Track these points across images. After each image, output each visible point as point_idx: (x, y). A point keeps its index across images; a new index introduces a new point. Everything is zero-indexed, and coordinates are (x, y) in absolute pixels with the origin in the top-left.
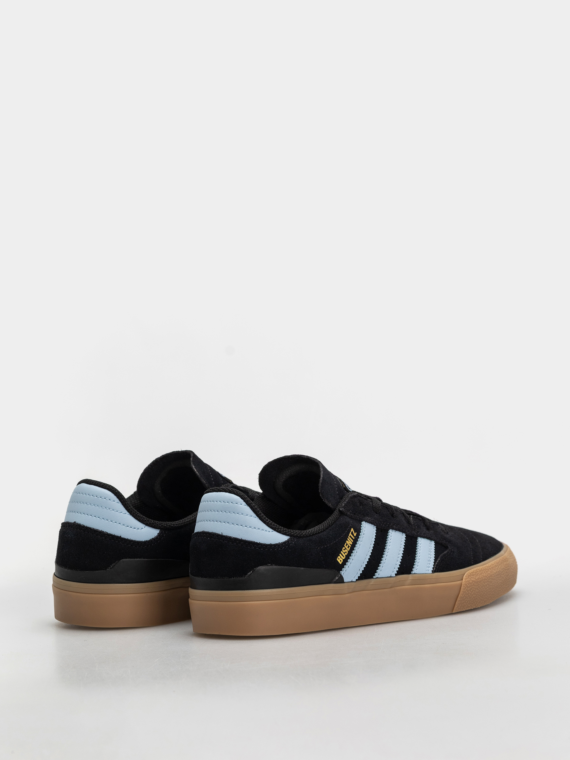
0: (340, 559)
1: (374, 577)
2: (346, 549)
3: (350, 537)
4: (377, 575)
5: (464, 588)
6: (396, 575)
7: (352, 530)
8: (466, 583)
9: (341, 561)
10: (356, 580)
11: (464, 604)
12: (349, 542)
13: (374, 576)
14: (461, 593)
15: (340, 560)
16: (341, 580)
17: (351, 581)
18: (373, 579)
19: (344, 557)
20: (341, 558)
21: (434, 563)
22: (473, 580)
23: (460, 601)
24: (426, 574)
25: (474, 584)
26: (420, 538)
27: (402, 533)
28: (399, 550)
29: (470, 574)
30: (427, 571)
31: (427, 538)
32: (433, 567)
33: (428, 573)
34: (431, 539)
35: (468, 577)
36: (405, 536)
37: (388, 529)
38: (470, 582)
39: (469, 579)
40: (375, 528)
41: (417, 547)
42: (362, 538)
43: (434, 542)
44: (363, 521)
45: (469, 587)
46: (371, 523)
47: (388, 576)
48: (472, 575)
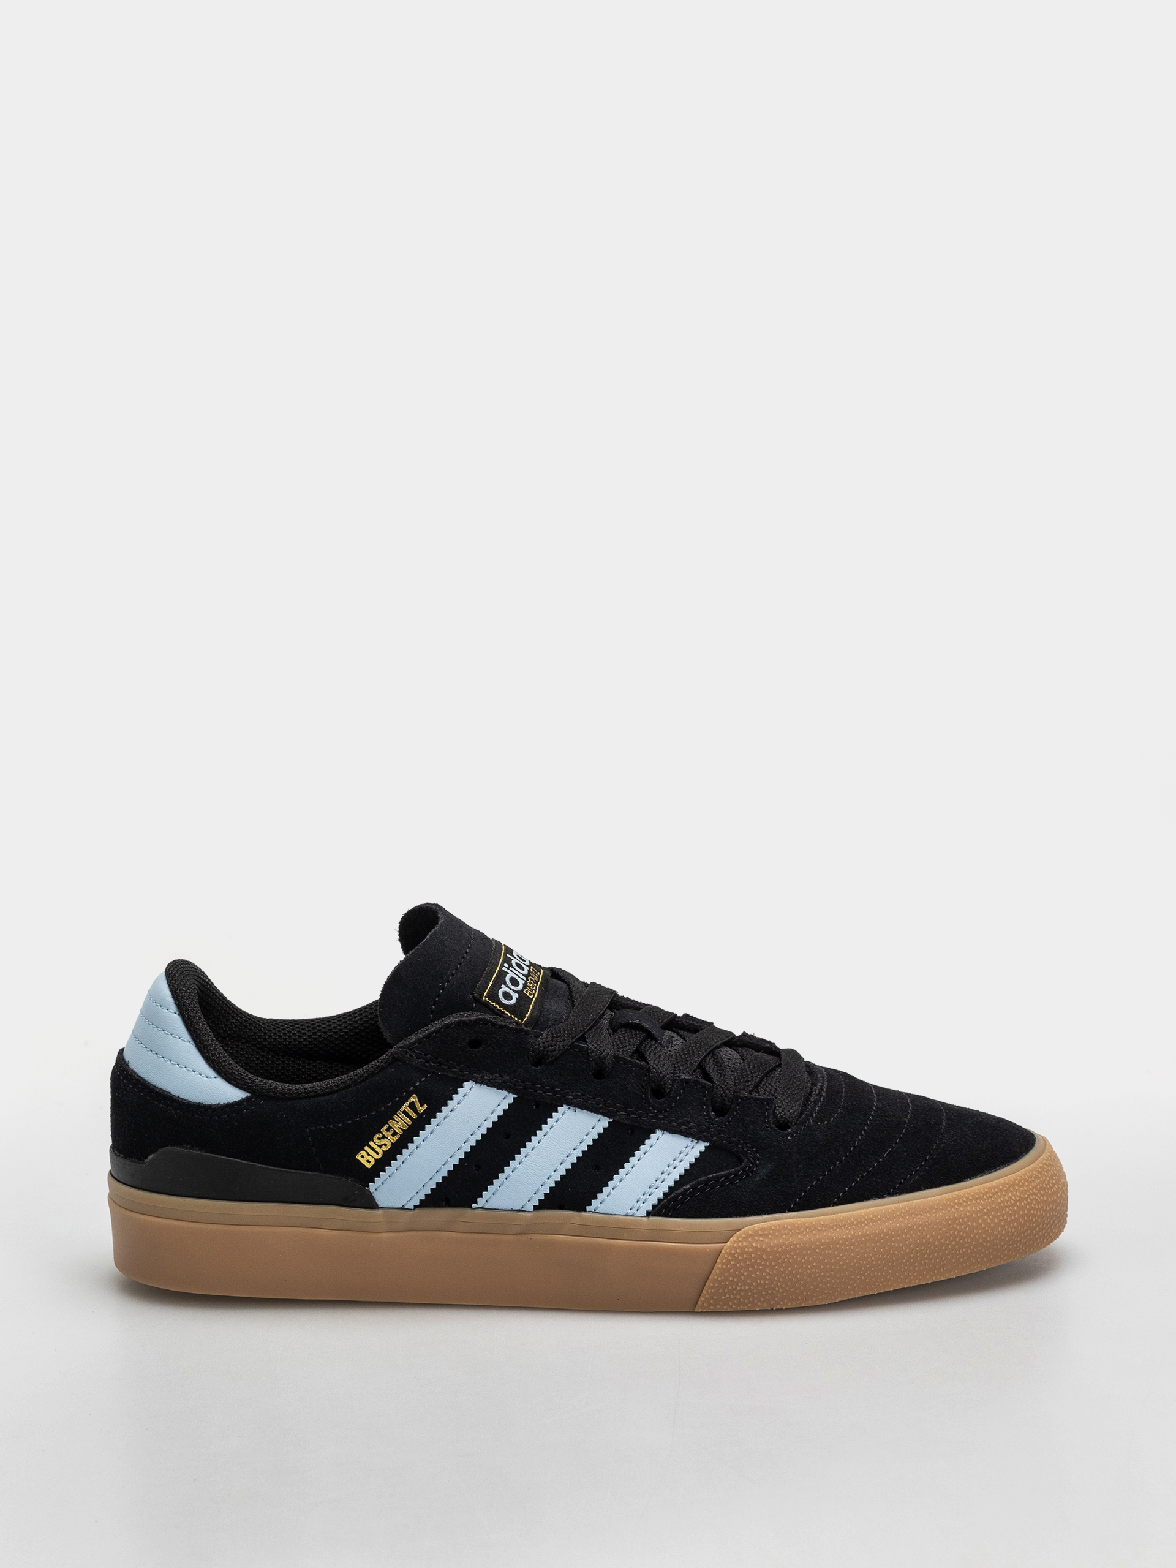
0: (367, 1158)
1: (474, 1206)
2: (384, 1137)
3: (405, 1112)
4: (481, 1202)
5: (724, 1261)
6: (536, 1208)
7: (413, 1099)
8: (733, 1252)
9: (369, 1161)
10: (416, 1207)
11: (727, 1296)
12: (400, 1123)
13: (476, 1203)
14: (716, 1271)
15: (365, 1159)
16: (370, 1203)
17: (401, 1206)
18: (469, 1210)
19: (377, 1153)
20: (369, 1155)
21: (664, 1194)
22: (756, 1247)
23: (712, 1288)
24: (625, 1217)
25: (760, 1257)
26: (659, 1133)
27: (600, 1116)
28: (568, 1154)
29: (756, 1232)
30: (634, 1211)
31: (686, 1134)
32: (656, 1202)
33: (633, 1216)
34: (698, 1138)
35: (745, 1239)
36: (607, 1125)
37: (559, 1104)
38: (746, 1250)
39: (744, 1244)
40: (511, 1098)
41: (636, 1153)
42: (442, 1118)
43: (708, 1144)
44: (468, 1081)
45: (740, 1262)
46: (499, 1087)
47: (514, 1209)
48: (761, 1235)
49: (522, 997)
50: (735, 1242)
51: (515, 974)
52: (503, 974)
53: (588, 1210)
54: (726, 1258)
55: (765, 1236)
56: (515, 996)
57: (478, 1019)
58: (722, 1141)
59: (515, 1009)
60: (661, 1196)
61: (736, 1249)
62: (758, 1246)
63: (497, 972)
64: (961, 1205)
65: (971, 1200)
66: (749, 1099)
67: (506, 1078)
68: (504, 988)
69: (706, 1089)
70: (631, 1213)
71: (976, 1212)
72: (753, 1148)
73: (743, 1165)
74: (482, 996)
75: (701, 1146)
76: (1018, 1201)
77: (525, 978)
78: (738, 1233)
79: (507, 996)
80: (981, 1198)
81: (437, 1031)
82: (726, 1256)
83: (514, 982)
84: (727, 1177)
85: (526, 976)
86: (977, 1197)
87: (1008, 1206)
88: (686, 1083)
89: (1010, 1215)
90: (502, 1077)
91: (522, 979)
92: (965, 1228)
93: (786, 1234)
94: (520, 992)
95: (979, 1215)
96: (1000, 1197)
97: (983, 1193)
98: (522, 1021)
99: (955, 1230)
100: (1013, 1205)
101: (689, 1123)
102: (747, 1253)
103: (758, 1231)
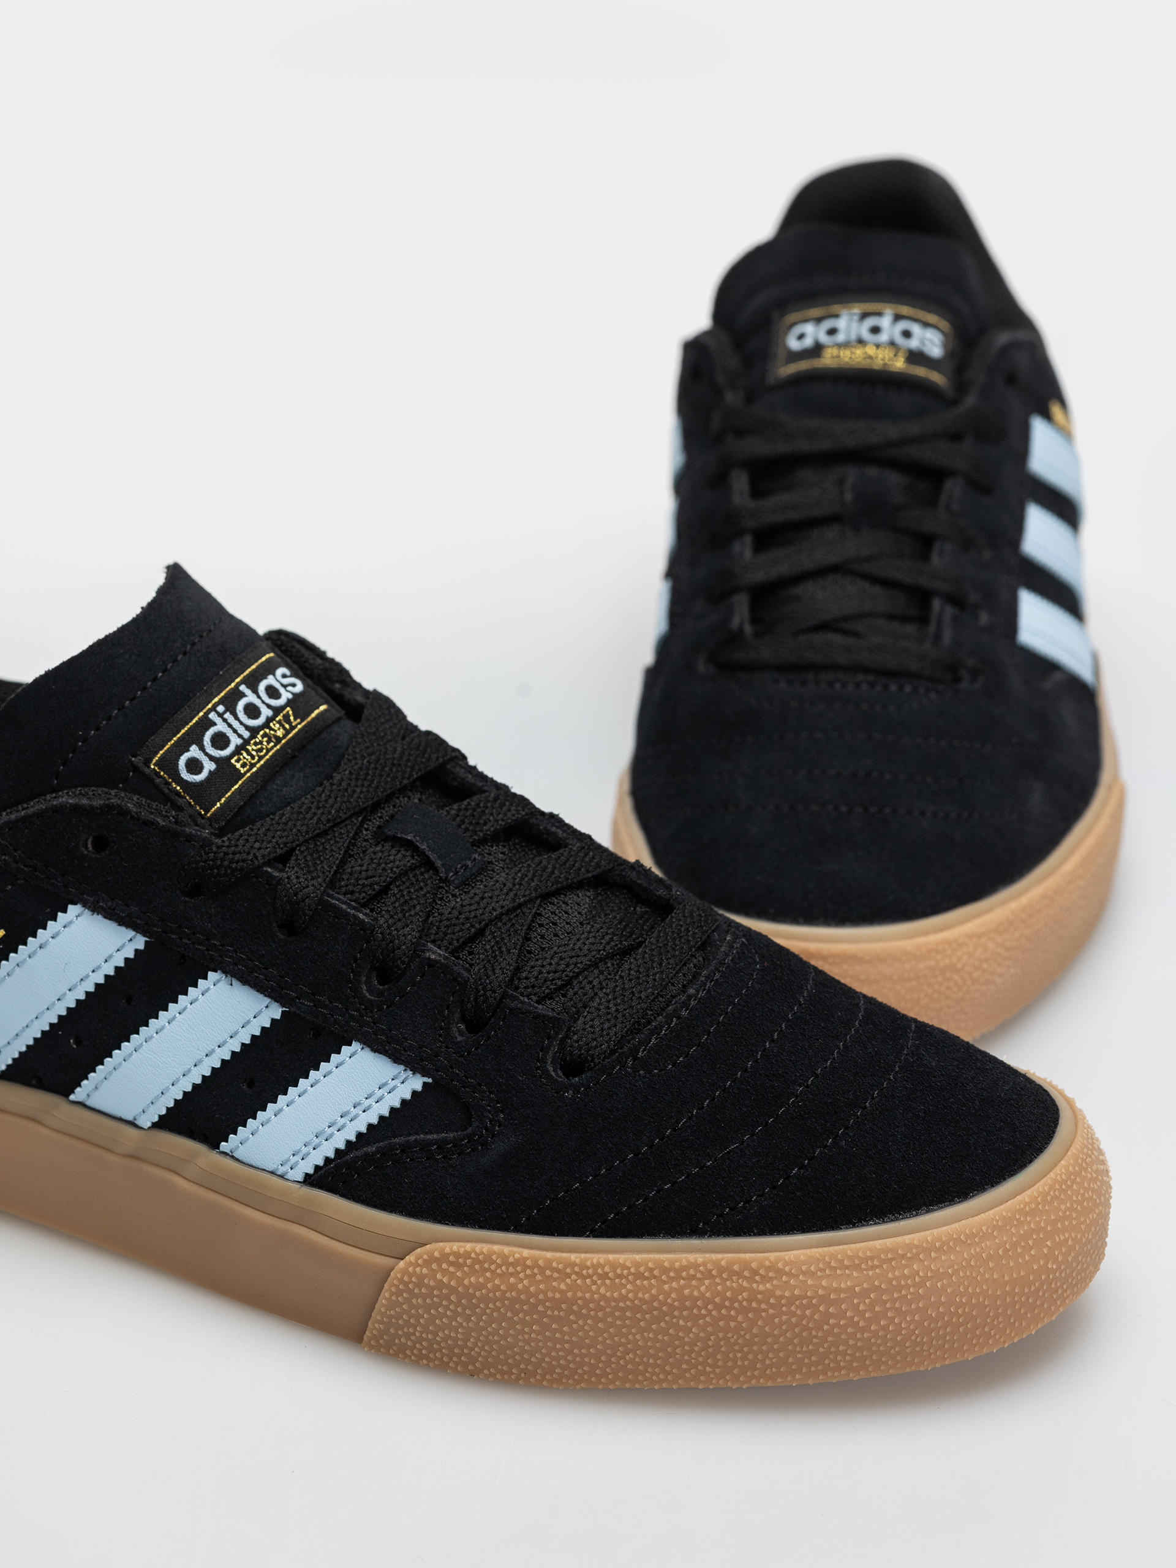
1: (69, 1097)
4: (79, 1093)
5: (395, 1288)
6: (153, 1125)
8: (406, 1279)
13: (73, 1093)
14: (384, 1299)
18: (62, 1102)
21: (337, 1151)
22: (441, 1281)
23: (381, 1322)
24: (269, 1176)
25: (447, 1297)
26: (356, 1046)
27: (267, 1000)
28: (207, 1052)
29: (444, 1257)
30: (287, 1168)
31: (396, 1059)
32: (321, 1163)
33: (282, 1177)
34: (414, 1066)
35: (427, 1263)
36: (278, 1016)
37: (212, 966)
38: (426, 1281)
39: (425, 1271)
40: (140, 942)
41: (312, 1073)
42: (26, 956)
43: (430, 1080)
44: (75, 903)
45: (417, 1296)
46: (122, 921)
47: (123, 1117)
48: (451, 1264)
49: (225, 771)
50: (411, 1264)
51: (230, 726)
52: (207, 723)
53: (221, 1149)
54: (395, 1285)
55: (458, 1266)
56: (209, 766)
57: (107, 806)
58: (452, 1081)
59: (203, 793)
60: (331, 1154)
61: (410, 1276)
62: (444, 1280)
63: (194, 721)
64: (813, 1274)
65: (835, 1269)
66: (523, 1013)
67: (134, 908)
68: (194, 752)
69: (458, 983)
70: (281, 1170)
71: (838, 1290)
72: (498, 1103)
73: (469, 1131)
74: (147, 762)
75: (417, 1083)
76: (930, 1279)
77: (246, 734)
78: (419, 1250)
79: (194, 766)
80: (858, 1267)
81: (40, 814)
82: (395, 1282)
83: (220, 741)
84: (441, 1145)
85: (254, 731)
86: (846, 1263)
87: (908, 1287)
88: (430, 966)
89: (910, 1303)
90: (128, 906)
91: (240, 736)
92: (813, 1315)
93: (493, 1272)
94: (220, 762)
95: (842, 1295)
96: (894, 1268)
97: (859, 1258)
98: (207, 812)
99: (794, 1314)
100: (922, 1283)
101: (406, 1039)
102: (427, 1286)
103: (449, 1255)
